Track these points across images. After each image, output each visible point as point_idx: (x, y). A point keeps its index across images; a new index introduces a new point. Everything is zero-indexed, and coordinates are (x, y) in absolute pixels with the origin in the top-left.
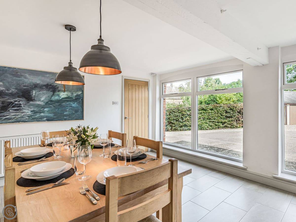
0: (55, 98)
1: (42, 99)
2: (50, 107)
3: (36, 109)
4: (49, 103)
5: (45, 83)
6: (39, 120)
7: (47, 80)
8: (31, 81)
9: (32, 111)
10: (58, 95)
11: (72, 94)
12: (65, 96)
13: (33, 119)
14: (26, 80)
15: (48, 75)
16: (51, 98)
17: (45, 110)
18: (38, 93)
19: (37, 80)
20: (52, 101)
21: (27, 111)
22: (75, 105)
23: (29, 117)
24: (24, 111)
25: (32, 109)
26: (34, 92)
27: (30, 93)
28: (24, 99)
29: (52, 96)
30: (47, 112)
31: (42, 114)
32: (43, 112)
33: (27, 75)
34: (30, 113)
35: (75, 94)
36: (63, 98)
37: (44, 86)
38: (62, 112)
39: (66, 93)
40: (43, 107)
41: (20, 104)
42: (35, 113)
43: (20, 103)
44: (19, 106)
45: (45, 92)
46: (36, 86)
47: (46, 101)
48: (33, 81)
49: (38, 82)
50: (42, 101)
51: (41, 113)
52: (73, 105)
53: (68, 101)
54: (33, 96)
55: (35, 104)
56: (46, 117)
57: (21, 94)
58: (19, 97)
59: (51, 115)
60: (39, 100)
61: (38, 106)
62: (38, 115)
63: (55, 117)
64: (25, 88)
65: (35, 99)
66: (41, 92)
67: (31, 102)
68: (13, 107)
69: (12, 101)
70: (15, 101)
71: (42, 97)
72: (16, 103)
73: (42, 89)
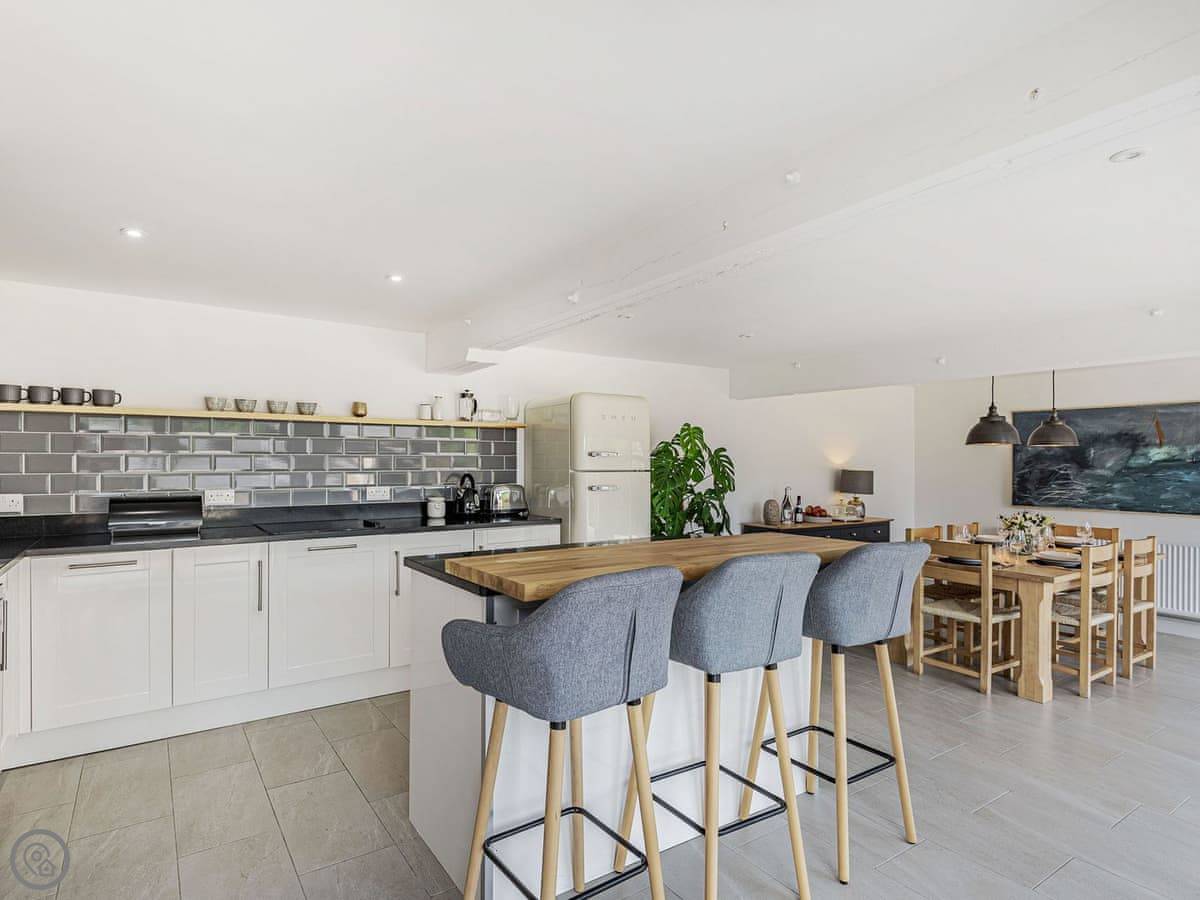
0: (1138, 461)
1: (1109, 465)
2: (1126, 481)
3: (1096, 485)
4: (1124, 472)
5: (1115, 432)
6: (1104, 506)
7: (1120, 425)
9: (1088, 488)
10: (1145, 455)
11: (1185, 450)
12: (1164, 457)
13: (1091, 503)
15: (1120, 415)
16: (1128, 462)
17: (1116, 486)
18: (1100, 452)
19: (1098, 427)
20: (1129, 468)
21: (1081, 488)
22: (1190, 477)
23: (1083, 499)
24: (1074, 487)
25: (1089, 484)
26: (1092, 451)
27: (1084, 453)
28: (1074, 466)
29: (1129, 458)
30: (1121, 490)
31: (1109, 495)
32: (1111, 491)
34: (1084, 492)
35: (1190, 451)
36: (1157, 462)
37: (1113, 436)
38: (1155, 494)
39: (1165, 449)
40: (1111, 481)
41: (1067, 474)
42: (1094, 492)
43: (1068, 472)
44: (1067, 477)
45: (1113, 449)
46: (1097, 440)
47: (1119, 468)
48: (1091, 430)
49: (1099, 431)
50: (1109, 468)
51: (1105, 492)
52: (1187, 478)
53: (1169, 468)
54: (1090, 459)
55: (1093, 474)
56: (1117, 502)
57: (1068, 456)
58: (1066, 461)
59: (1129, 499)
60: (1103, 467)
61: (1101, 478)
62: (1100, 497)
63: (1138, 503)
65: (1095, 464)
66: (1106, 451)
67: (1087, 471)
68: (1057, 479)
69: (1055, 468)
70: (1060, 469)
71: (1109, 461)
72: (1062, 472)
73: (1109, 443)
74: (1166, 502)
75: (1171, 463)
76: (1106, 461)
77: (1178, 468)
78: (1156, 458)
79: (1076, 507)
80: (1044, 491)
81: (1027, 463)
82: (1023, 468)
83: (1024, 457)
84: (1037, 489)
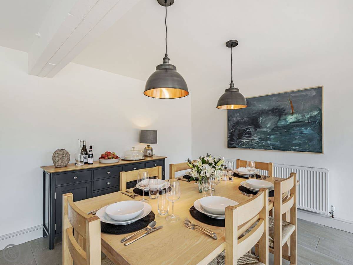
0: (282, 123)
1: (268, 126)
2: (276, 134)
5: (271, 108)
7: (273, 104)
8: (258, 107)
9: (259, 138)
10: (285, 120)
11: (304, 116)
12: (294, 120)
13: (261, 146)
14: (254, 108)
15: (273, 98)
16: (277, 124)
17: (271, 137)
18: (264, 119)
19: (263, 106)
21: (256, 139)
22: (307, 131)
24: (253, 138)
25: (260, 136)
26: (261, 119)
27: (257, 120)
28: (252, 127)
29: (278, 122)
30: (274, 139)
31: (268, 142)
32: (269, 140)
33: (255, 103)
34: (258, 140)
35: (307, 116)
36: (291, 123)
37: (270, 110)
39: (295, 116)
40: (270, 134)
41: (250, 131)
42: (262, 140)
43: (250, 130)
45: (270, 117)
46: (263, 112)
47: (273, 127)
48: (260, 108)
49: (264, 108)
50: (268, 128)
51: (267, 140)
52: (305, 132)
53: (297, 126)
54: (260, 123)
55: (261, 131)
56: (272, 146)
57: (251, 122)
58: (249, 125)
60: (266, 127)
63: (282, 146)
64: (254, 115)
65: (262, 125)
66: (267, 118)
67: (259, 130)
68: (246, 134)
69: (245, 128)
70: (247, 129)
71: (268, 123)
72: (248, 130)
73: (269, 114)
74: (295, 145)
75: (298, 124)
76: (267, 124)
77: (301, 126)
78: (291, 121)
79: (254, 148)
80: (241, 140)
81: (233, 126)
82: (232, 129)
83: (232, 123)
84: (237, 139)
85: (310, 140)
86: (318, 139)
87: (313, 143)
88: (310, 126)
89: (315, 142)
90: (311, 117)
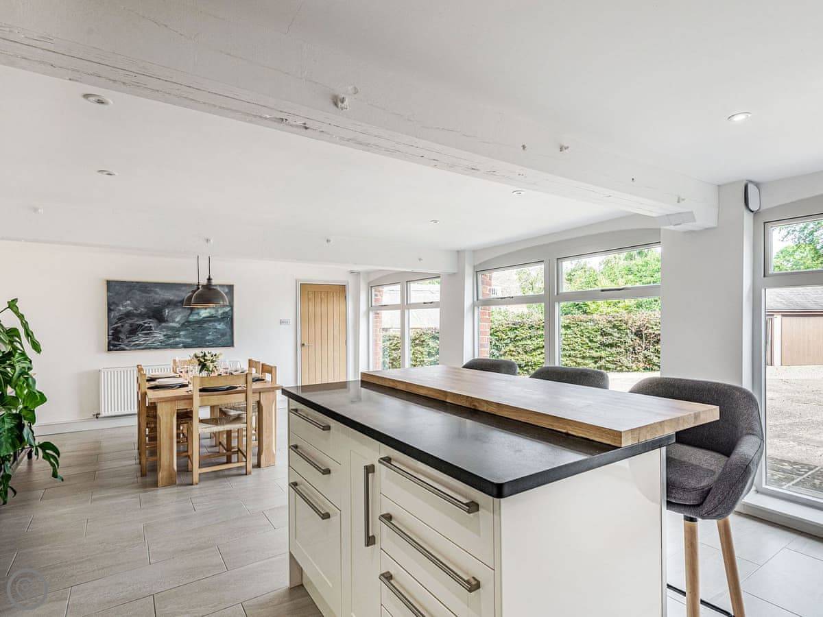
0: (193, 318)
1: (177, 320)
2: (187, 330)
3: (170, 333)
4: (186, 324)
5: (179, 299)
6: (174, 346)
7: (182, 295)
8: (162, 296)
9: (164, 335)
10: (198, 314)
11: (217, 311)
12: (208, 315)
13: (166, 345)
14: (157, 296)
15: (184, 288)
16: (188, 318)
17: (182, 333)
18: (172, 312)
19: (170, 296)
20: (189, 322)
21: (160, 335)
22: (220, 326)
23: (161, 342)
24: (155, 335)
25: (165, 333)
26: (167, 311)
27: (162, 312)
28: (155, 321)
29: (189, 316)
30: (184, 335)
31: (177, 339)
32: (179, 336)
33: (158, 290)
34: (162, 338)
35: (220, 312)
36: (204, 318)
37: (179, 302)
38: (203, 336)
39: (208, 311)
40: (179, 330)
41: (151, 327)
42: (168, 338)
43: (151, 325)
44: (150, 329)
45: (180, 310)
46: (169, 303)
47: (183, 322)
48: (165, 297)
49: (171, 298)
50: (177, 322)
51: (175, 337)
52: (219, 327)
53: (210, 321)
54: (165, 316)
55: (167, 326)
56: (183, 343)
57: (151, 314)
58: (149, 318)
59: (189, 340)
60: (174, 321)
61: (172, 328)
62: (172, 341)
63: (194, 342)
64: (155, 306)
65: (168, 319)
66: (175, 311)
67: (163, 324)
68: (143, 330)
69: (141, 323)
70: (145, 323)
71: (177, 318)
72: (146, 325)
73: (177, 306)
74: (209, 341)
75: (211, 318)
77: (215, 321)
78: (204, 315)
79: (156, 348)
80: (134, 338)
81: (120, 319)
82: (116, 323)
83: (117, 315)
84: (127, 338)
85: (223, 335)
86: (230, 334)
87: (225, 338)
88: (223, 321)
89: (228, 337)
90: (224, 313)
